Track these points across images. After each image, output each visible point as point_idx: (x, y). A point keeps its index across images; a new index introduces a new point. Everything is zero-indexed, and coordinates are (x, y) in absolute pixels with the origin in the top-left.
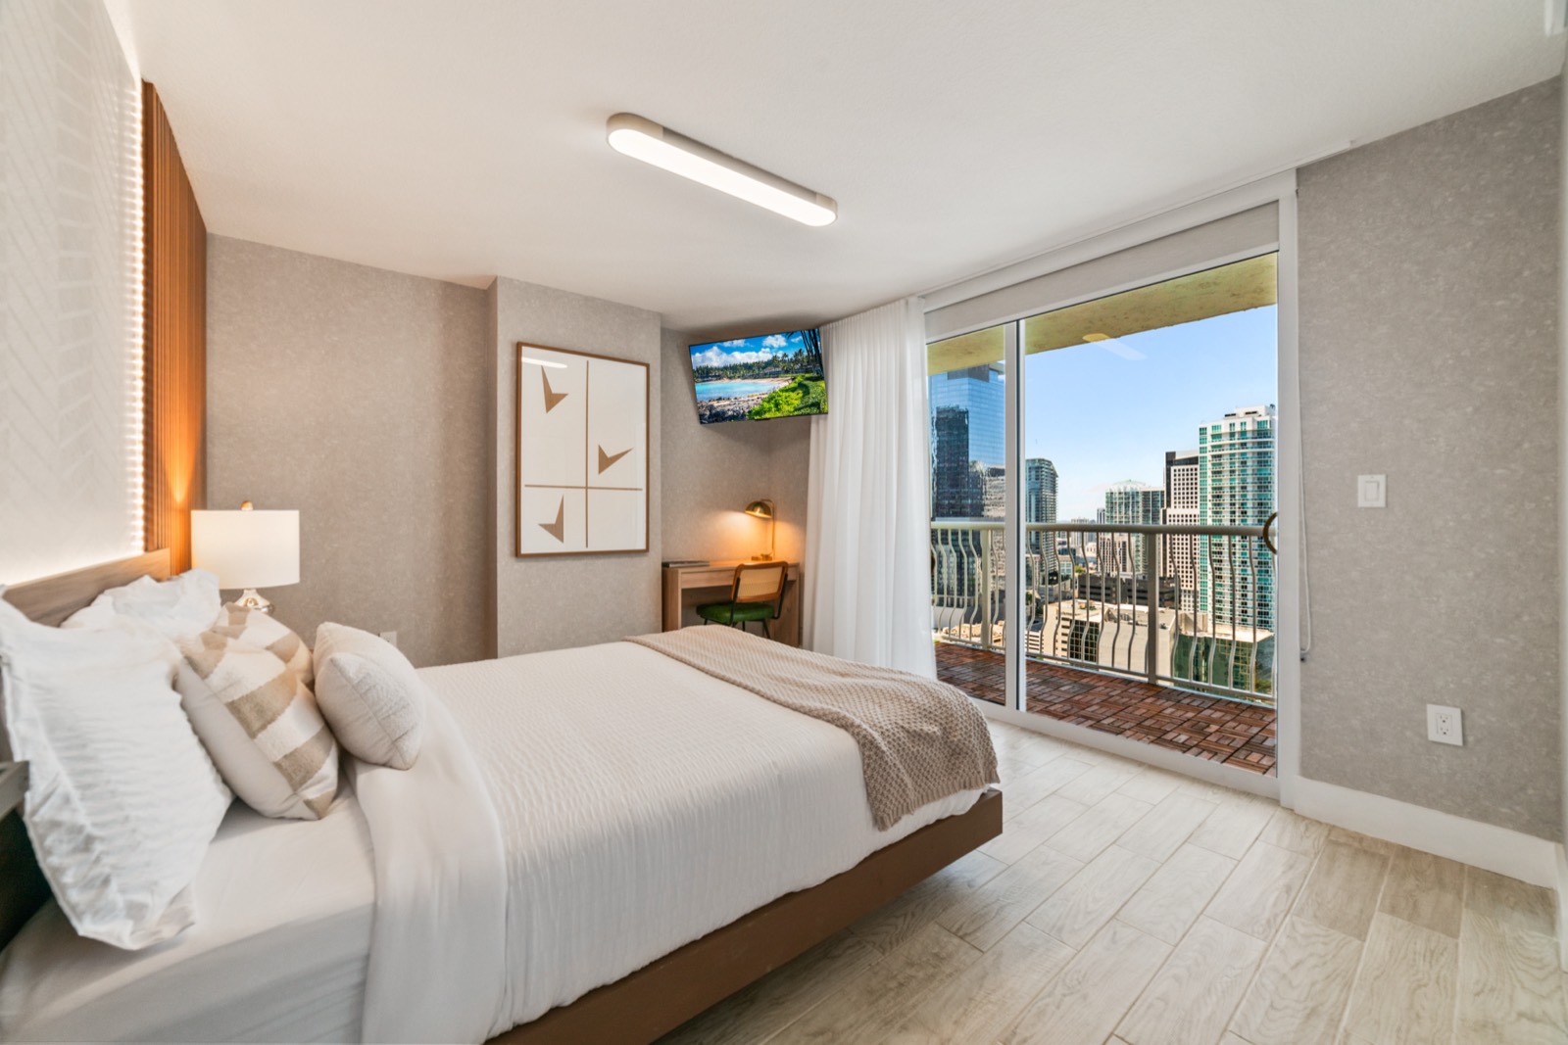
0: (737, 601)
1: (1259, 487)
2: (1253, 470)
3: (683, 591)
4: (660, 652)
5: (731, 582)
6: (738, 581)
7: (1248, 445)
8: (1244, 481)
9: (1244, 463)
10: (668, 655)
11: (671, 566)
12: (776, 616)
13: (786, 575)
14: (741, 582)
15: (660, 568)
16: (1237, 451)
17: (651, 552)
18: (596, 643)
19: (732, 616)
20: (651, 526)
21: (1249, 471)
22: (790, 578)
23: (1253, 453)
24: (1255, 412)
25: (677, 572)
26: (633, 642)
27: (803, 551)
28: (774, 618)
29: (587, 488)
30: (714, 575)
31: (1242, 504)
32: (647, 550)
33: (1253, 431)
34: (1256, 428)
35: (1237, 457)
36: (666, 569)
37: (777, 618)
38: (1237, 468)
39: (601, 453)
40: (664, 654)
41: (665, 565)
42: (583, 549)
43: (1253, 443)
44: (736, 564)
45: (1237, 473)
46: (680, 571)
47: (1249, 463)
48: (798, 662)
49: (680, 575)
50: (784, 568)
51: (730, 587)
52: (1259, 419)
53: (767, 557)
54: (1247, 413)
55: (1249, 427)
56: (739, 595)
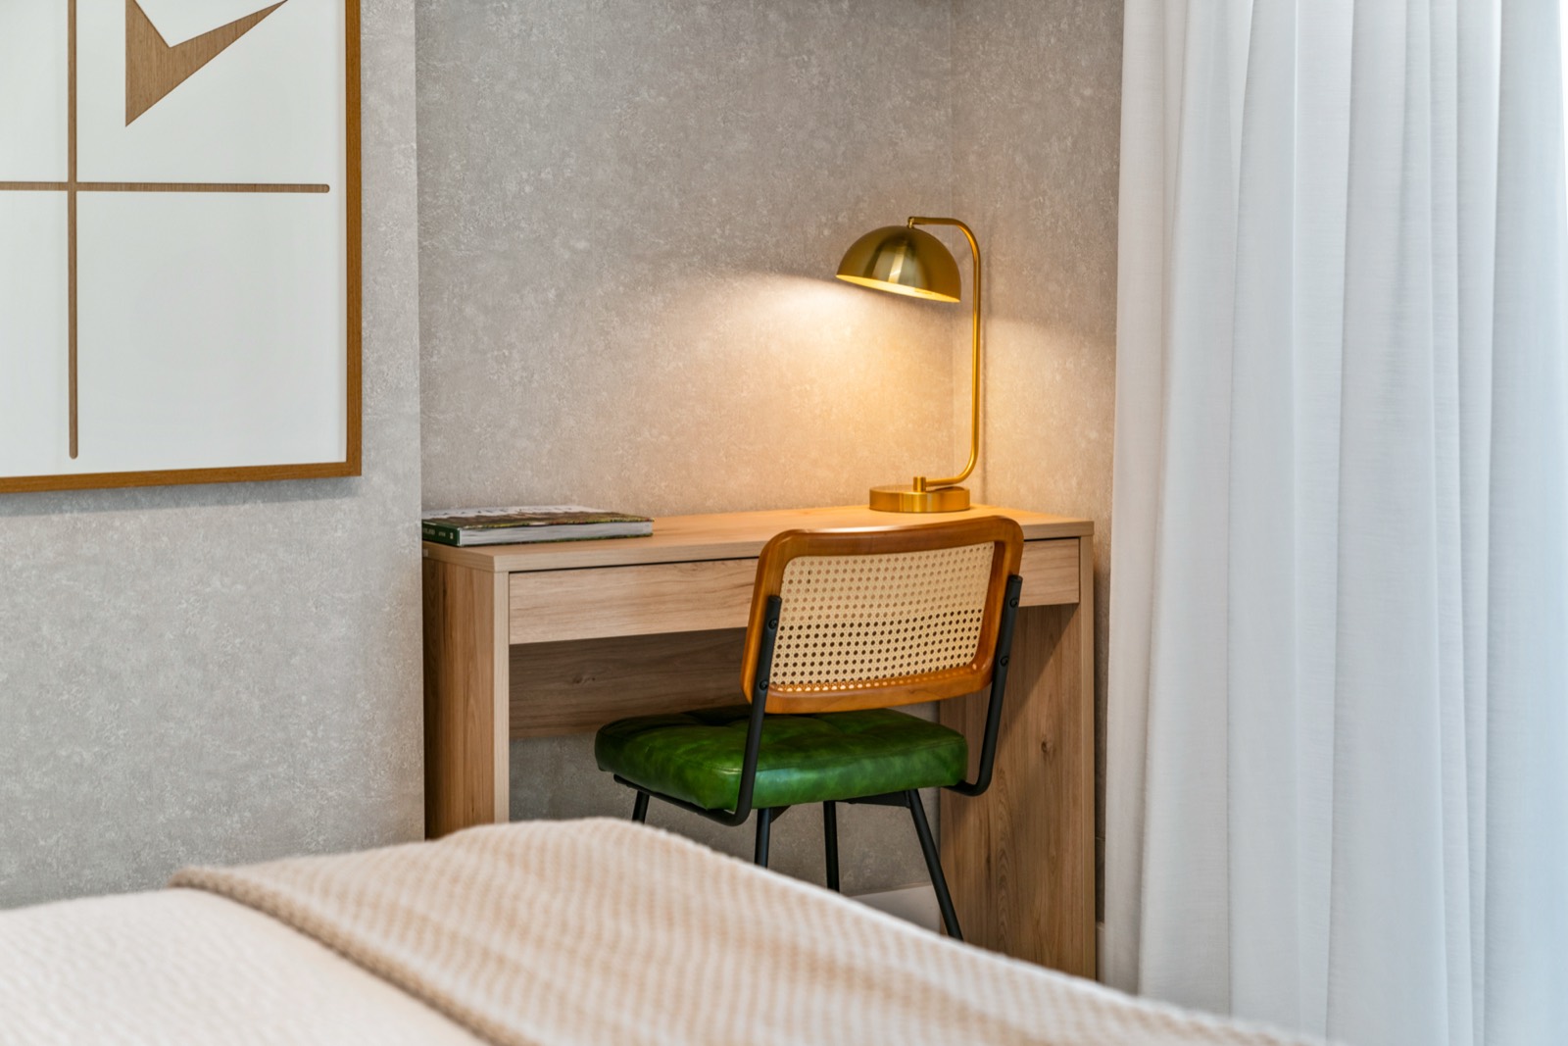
0: (772, 706)
3: (517, 652)
4: (314, 936)
5: (738, 616)
6: (770, 609)
10: (344, 954)
11: (465, 537)
12: (972, 778)
13: (1014, 582)
14: (787, 617)
15: (413, 549)
17: (373, 475)
18: (116, 888)
19: (747, 778)
20: (368, 356)
22: (1032, 595)
25: (488, 569)
26: (217, 891)
27: (1101, 468)
28: (964, 788)
29: (72, 186)
30: (669, 581)
32: (352, 465)
36: (444, 550)
37: (975, 790)
39: (139, 26)
40: (329, 945)
41: (438, 535)
42: (55, 463)
44: (762, 528)
46: (503, 561)
48: (888, 994)
49: (500, 581)
50: (1000, 548)
51: (739, 634)
53: (945, 491)
56: (779, 674)
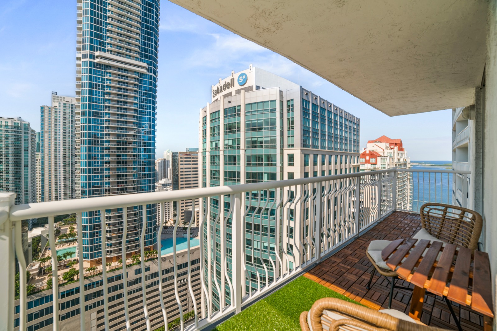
1: (15, 148)
2: (12, 142)
7: (9, 131)
8: (7, 146)
9: (7, 138)
16: (3, 133)
21: (10, 142)
23: (12, 135)
24: (13, 119)
31: (6, 155)
33: (12, 126)
34: (13, 125)
35: (3, 135)
38: (3, 140)
43: (12, 131)
45: (3, 142)
47: (10, 138)
52: (15, 122)
54: (8, 118)
55: (10, 124)
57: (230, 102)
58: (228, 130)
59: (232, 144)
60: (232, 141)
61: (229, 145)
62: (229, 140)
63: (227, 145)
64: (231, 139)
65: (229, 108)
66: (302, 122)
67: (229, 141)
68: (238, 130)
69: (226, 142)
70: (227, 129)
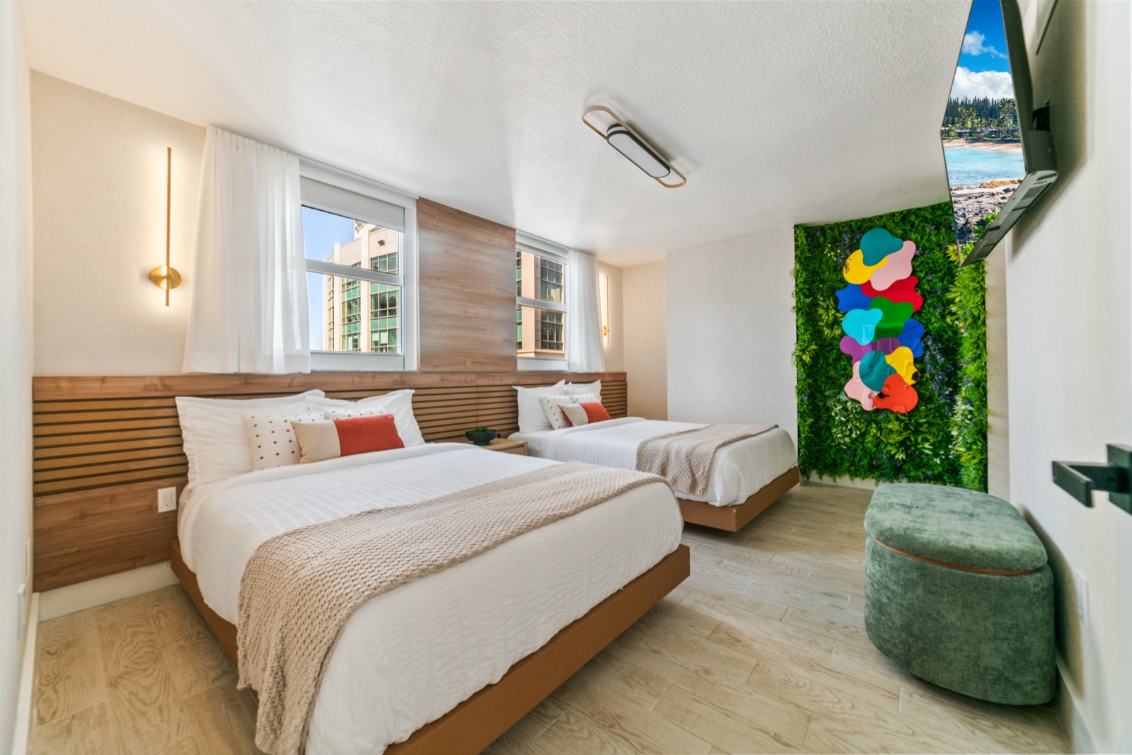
57: (382, 243)
58: (379, 310)
59: (387, 342)
60: (387, 334)
61: (382, 345)
62: (381, 331)
63: (376, 343)
64: (385, 331)
65: (381, 257)
66: (540, 291)
67: (382, 334)
68: (390, 311)
69: (376, 337)
70: (376, 308)
